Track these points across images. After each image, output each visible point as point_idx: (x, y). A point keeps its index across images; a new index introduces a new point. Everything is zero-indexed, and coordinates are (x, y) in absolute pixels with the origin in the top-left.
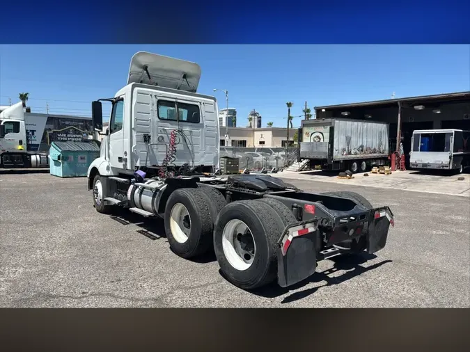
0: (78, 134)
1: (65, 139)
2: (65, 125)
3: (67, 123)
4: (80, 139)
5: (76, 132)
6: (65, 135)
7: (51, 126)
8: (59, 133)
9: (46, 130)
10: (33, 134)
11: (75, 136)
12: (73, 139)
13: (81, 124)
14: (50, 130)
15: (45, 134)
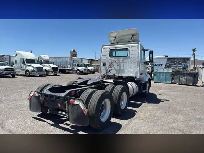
0: (181, 65)
1: (174, 67)
2: (175, 61)
3: (176, 60)
4: (181, 67)
5: (179, 64)
6: (174, 66)
7: (168, 62)
8: (172, 65)
9: (166, 64)
10: (161, 66)
11: (179, 66)
12: (178, 67)
13: (182, 60)
14: (168, 64)
15: (166, 65)
